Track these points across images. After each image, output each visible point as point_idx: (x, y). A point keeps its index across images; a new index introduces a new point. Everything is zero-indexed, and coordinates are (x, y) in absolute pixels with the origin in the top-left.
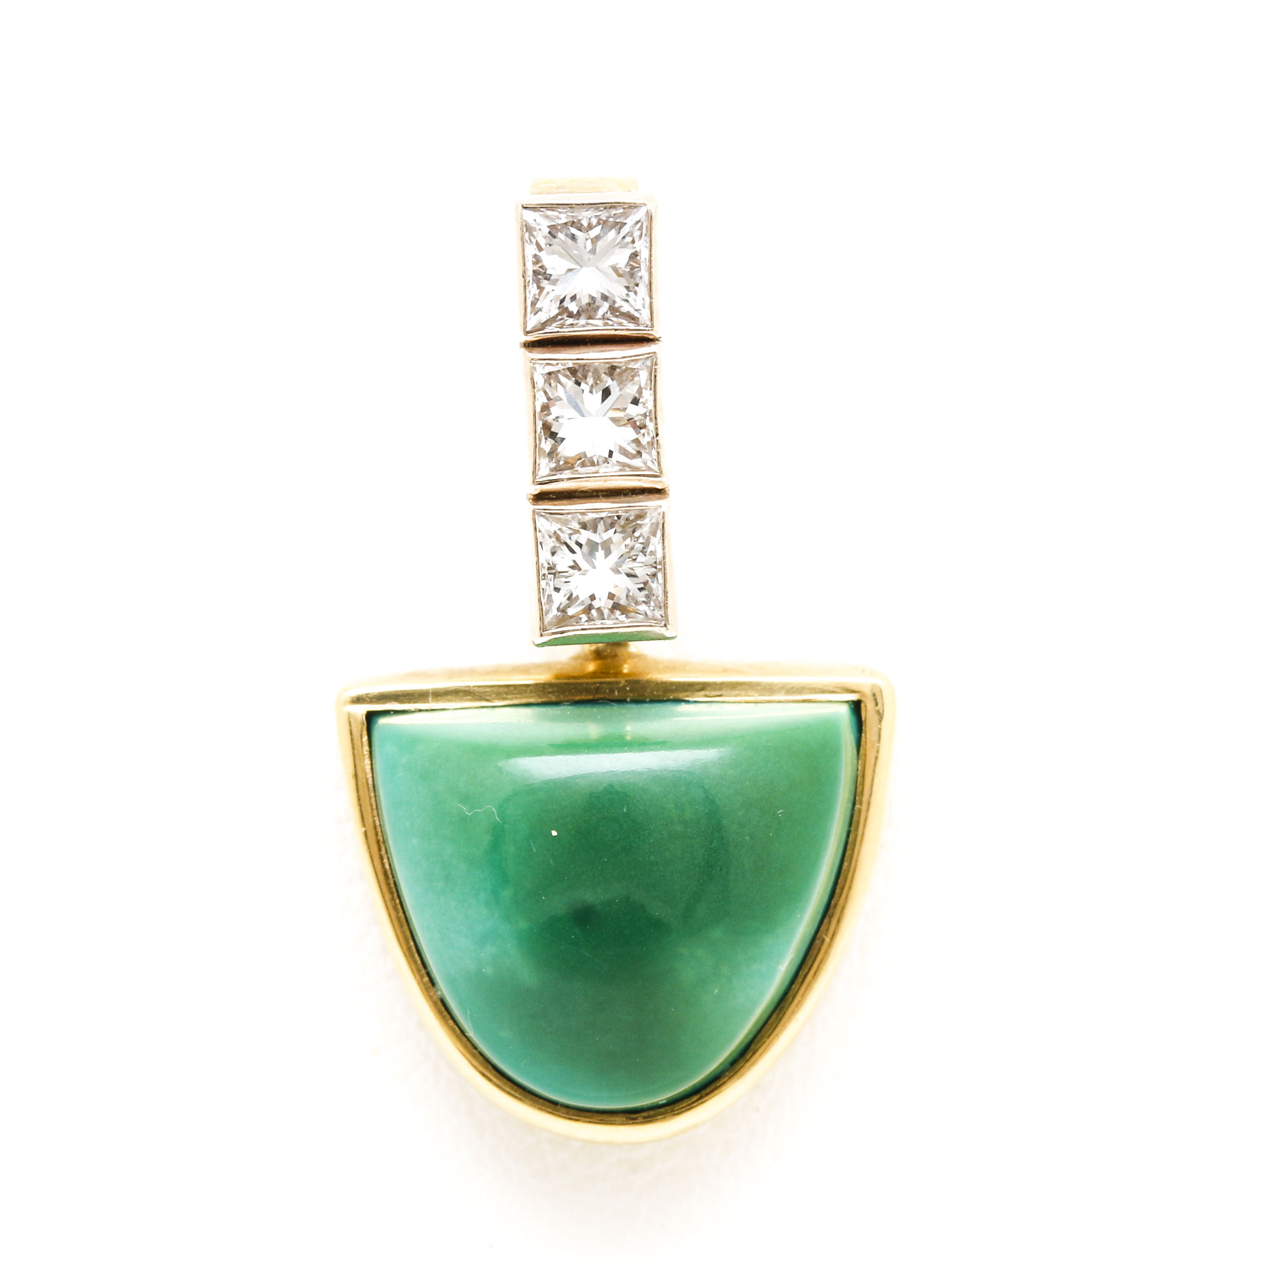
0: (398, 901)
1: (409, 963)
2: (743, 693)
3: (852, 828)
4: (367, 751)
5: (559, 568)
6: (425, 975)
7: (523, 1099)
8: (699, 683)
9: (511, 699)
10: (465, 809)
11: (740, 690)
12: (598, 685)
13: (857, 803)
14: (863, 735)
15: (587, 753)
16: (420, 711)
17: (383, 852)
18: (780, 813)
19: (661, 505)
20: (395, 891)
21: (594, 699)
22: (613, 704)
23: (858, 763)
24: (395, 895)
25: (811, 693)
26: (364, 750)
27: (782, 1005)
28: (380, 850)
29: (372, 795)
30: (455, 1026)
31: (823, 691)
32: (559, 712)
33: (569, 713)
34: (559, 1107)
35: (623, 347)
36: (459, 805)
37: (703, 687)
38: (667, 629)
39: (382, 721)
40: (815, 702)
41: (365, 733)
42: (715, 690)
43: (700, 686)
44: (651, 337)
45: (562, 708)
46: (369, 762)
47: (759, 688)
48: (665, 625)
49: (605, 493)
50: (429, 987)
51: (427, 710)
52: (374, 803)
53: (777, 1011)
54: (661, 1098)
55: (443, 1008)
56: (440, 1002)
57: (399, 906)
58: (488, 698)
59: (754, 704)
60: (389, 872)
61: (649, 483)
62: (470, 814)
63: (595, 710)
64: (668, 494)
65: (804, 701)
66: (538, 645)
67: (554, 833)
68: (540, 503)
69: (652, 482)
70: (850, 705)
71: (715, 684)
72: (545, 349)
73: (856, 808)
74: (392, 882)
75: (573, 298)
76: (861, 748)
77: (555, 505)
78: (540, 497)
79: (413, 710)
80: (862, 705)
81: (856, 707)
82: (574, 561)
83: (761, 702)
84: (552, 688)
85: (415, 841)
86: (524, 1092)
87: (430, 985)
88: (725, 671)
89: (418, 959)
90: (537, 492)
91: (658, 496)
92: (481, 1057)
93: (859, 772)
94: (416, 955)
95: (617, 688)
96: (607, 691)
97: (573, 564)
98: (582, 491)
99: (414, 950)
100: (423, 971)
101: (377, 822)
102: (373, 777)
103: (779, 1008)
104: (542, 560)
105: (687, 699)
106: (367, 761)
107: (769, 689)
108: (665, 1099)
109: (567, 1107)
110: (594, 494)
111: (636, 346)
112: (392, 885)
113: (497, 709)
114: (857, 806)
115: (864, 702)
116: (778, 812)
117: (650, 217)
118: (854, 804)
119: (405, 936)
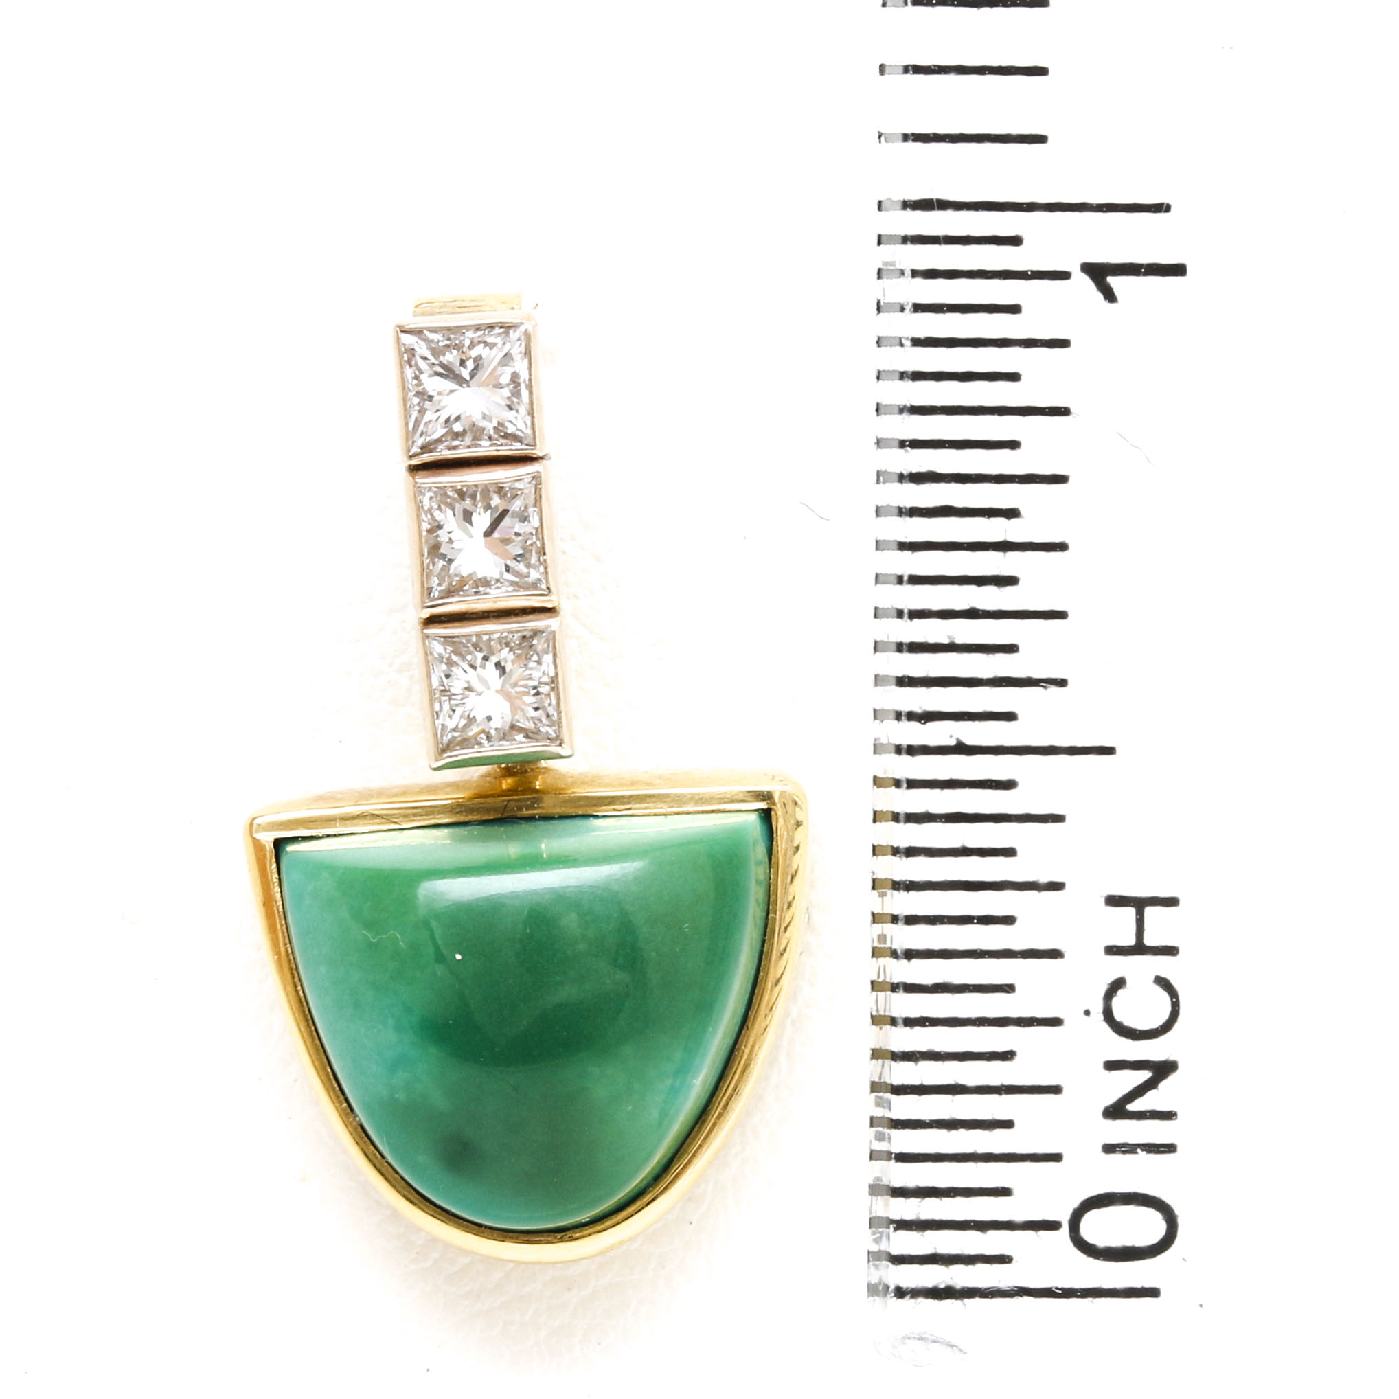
0: (313, 1028)
1: (327, 1090)
2: (650, 805)
3: (767, 938)
4: (276, 878)
5: (453, 691)
6: (344, 1102)
7: (448, 1222)
8: (607, 798)
9: (419, 820)
10: (369, 935)
11: (648, 803)
12: (506, 803)
13: (771, 912)
14: (774, 843)
15: (489, 875)
16: (328, 836)
17: (296, 979)
18: (687, 927)
19: (550, 624)
20: (309, 1018)
21: (503, 816)
22: (521, 822)
23: (770, 871)
24: (311, 1022)
25: (720, 803)
26: (274, 877)
27: (703, 1118)
28: (293, 978)
29: (283, 922)
30: (376, 1152)
31: (732, 802)
32: (466, 833)
33: (475, 833)
34: (483, 1228)
35: (508, 467)
36: (363, 932)
37: (612, 800)
38: (563, 748)
39: (290, 848)
40: (724, 812)
41: (274, 860)
42: (624, 804)
43: (609, 800)
44: (535, 456)
45: (470, 828)
46: (279, 890)
47: (668, 800)
48: (560, 745)
49: (496, 614)
50: (348, 1113)
51: (335, 836)
52: (285, 930)
53: (698, 1125)
54: (584, 1217)
55: (363, 1134)
56: (359, 1127)
57: (315, 1033)
58: (396, 820)
59: (663, 817)
60: (303, 1000)
61: (539, 602)
62: (374, 940)
63: (502, 829)
64: (559, 613)
65: (713, 811)
66: (435, 769)
67: (458, 957)
68: (431, 626)
69: (543, 601)
70: (760, 814)
71: (623, 797)
72: (429, 472)
73: (770, 918)
74: (306, 1010)
75: (458, 418)
76: (773, 857)
77: (446, 628)
78: (432, 621)
79: (321, 835)
80: (773, 813)
81: (766, 816)
82: (468, 682)
83: (670, 814)
84: (461, 808)
85: (323, 969)
86: (448, 1216)
87: (349, 1111)
88: (633, 783)
89: (336, 1085)
90: (427, 616)
91: (548, 615)
92: (403, 1182)
93: (771, 881)
94: (334, 1082)
95: (525, 806)
96: (515, 808)
97: (466, 685)
98: (473, 613)
99: (332, 1077)
100: (342, 1097)
101: (289, 949)
102: (283, 904)
103: (700, 1122)
104: (435, 683)
105: (595, 814)
106: (277, 889)
107: (679, 800)
108: (587, 1218)
109: (491, 1228)
110: (486, 615)
111: (519, 465)
112: (307, 1012)
113: (405, 832)
114: (771, 915)
115: (774, 810)
116: (685, 926)
117: (528, 336)
118: (768, 914)
119: (322, 1063)
